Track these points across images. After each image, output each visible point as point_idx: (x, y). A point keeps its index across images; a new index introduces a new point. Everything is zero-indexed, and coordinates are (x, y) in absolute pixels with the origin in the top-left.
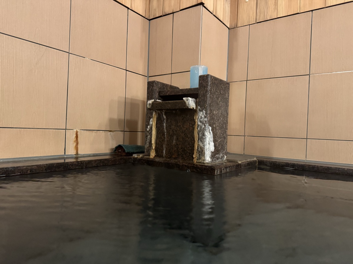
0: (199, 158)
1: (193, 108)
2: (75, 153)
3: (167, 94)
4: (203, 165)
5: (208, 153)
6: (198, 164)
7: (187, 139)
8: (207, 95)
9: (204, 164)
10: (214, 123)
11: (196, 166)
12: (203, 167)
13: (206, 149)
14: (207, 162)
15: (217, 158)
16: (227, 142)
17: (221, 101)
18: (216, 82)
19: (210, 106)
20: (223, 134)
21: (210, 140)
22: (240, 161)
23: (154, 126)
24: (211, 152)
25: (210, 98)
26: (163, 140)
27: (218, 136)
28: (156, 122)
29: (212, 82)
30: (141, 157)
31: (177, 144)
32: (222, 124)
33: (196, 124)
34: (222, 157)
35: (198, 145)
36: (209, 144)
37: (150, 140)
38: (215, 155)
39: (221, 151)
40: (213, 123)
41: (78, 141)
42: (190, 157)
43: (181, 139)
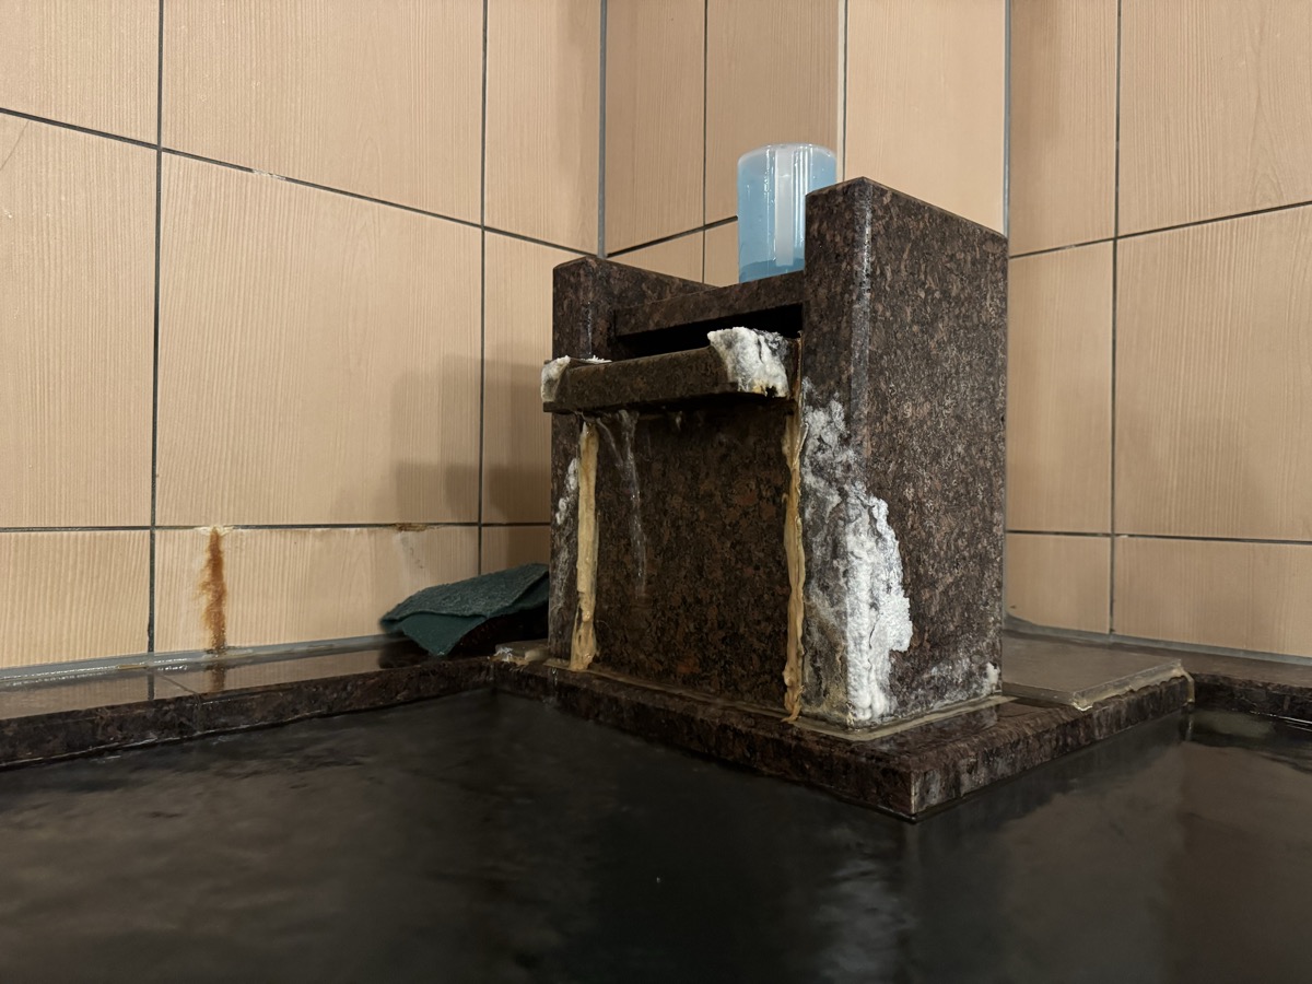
0: (818, 694)
1: (772, 391)
2: (208, 645)
3: (652, 326)
4: (837, 741)
5: (867, 664)
6: (807, 727)
7: (749, 571)
8: (851, 303)
9: (841, 735)
10: (908, 478)
11: (794, 743)
12: (837, 752)
13: (855, 639)
14: (864, 716)
15: (936, 688)
16: (1000, 585)
17: (950, 341)
18: (912, 224)
19: (875, 371)
20: (973, 540)
21: (877, 584)
22: (1083, 695)
23: (587, 501)
24: (892, 653)
25: (874, 320)
26: (628, 575)
27: (936, 555)
28: (597, 478)
29: (887, 227)
30: (533, 663)
31: (699, 601)
32: (964, 481)
33: (795, 483)
34: (970, 674)
35: (808, 609)
36: (874, 606)
37: (571, 573)
38: (918, 671)
39: (963, 644)
40: (898, 475)
41: (223, 585)
42: (768, 677)
43: (720, 573)
